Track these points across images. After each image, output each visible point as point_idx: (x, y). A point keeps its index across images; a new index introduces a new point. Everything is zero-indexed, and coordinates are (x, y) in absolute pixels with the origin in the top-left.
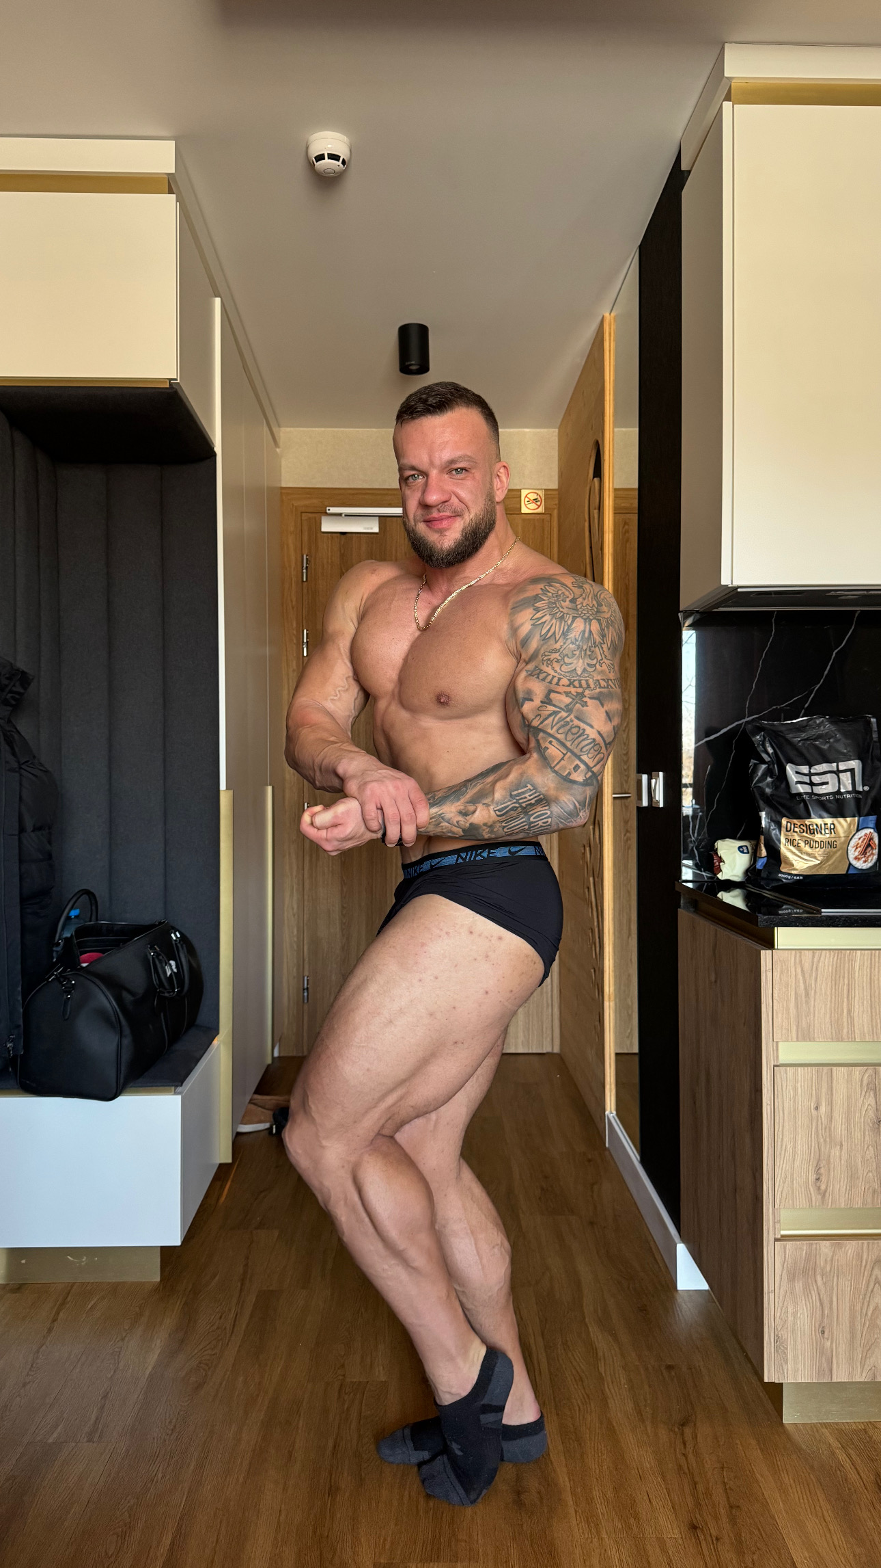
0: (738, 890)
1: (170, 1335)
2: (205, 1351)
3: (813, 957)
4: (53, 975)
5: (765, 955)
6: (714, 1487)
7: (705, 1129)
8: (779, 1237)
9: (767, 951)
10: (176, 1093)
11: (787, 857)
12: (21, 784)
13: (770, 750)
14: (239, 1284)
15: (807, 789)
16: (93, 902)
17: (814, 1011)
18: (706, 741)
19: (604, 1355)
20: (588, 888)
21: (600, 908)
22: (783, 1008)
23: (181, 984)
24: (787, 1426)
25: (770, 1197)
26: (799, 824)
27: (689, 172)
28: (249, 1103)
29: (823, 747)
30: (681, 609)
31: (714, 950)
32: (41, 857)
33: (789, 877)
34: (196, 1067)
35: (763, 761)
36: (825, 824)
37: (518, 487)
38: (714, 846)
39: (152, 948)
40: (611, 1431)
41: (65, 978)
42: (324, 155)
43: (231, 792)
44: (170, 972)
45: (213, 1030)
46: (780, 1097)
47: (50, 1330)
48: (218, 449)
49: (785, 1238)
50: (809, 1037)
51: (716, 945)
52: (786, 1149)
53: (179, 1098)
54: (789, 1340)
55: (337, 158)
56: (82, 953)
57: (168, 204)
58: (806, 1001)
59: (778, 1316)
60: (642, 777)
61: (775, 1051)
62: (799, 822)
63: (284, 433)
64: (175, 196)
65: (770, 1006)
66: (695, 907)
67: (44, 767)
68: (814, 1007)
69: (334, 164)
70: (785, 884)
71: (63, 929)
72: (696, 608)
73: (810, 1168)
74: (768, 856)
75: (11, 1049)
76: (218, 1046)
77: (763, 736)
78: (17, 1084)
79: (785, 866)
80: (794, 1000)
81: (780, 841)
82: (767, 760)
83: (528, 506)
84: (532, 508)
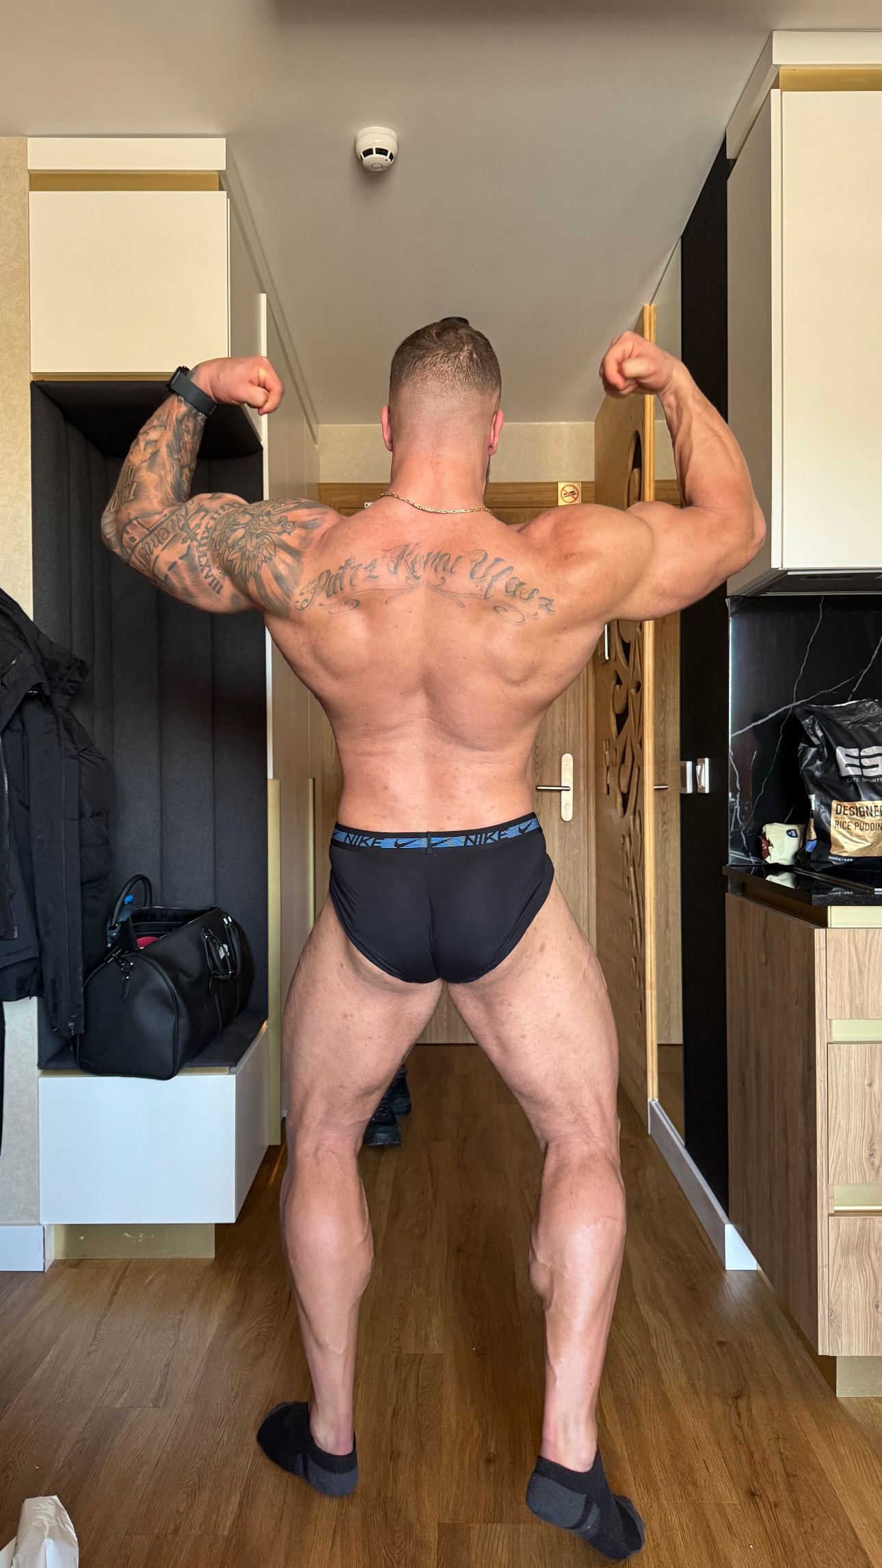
0: (787, 873)
1: (227, 1309)
2: (263, 1323)
3: (867, 935)
4: (111, 956)
5: (819, 933)
6: (770, 1457)
8: (833, 1212)
9: (821, 930)
10: (230, 1073)
11: (837, 840)
12: (80, 772)
13: (820, 734)
15: (857, 771)
16: (148, 887)
17: (868, 989)
18: (754, 726)
19: (655, 1331)
20: (628, 878)
21: (640, 897)
22: (837, 985)
23: (234, 967)
24: (840, 1400)
25: (824, 1173)
26: (849, 807)
27: (735, 161)
29: (872, 730)
30: (728, 595)
31: (764, 933)
32: (100, 842)
33: (840, 860)
34: (248, 1050)
35: (812, 745)
36: (876, 806)
37: (555, 480)
38: (762, 830)
39: (206, 931)
40: (664, 1402)
41: (124, 960)
42: (371, 149)
43: (277, 782)
44: (223, 955)
45: (261, 1014)
46: (834, 1074)
47: (110, 1303)
48: (264, 442)
49: (838, 1213)
50: (863, 1015)
51: (766, 926)
52: (839, 1125)
53: (233, 1077)
54: (843, 1314)
55: (385, 153)
56: (139, 937)
57: (218, 201)
58: (860, 979)
59: (832, 1289)
60: (686, 764)
61: (829, 1028)
62: (850, 805)
63: (322, 429)
64: (225, 192)
65: (823, 984)
66: (743, 889)
67: (102, 755)
68: (868, 985)
69: (381, 158)
70: (836, 867)
71: (119, 914)
72: (743, 593)
73: (864, 1143)
74: (818, 839)
75: (72, 1028)
76: (267, 1030)
77: (813, 719)
78: (76, 1063)
79: (836, 848)
80: (847, 978)
81: (830, 824)
82: (816, 744)
83: (565, 499)
84: (569, 501)
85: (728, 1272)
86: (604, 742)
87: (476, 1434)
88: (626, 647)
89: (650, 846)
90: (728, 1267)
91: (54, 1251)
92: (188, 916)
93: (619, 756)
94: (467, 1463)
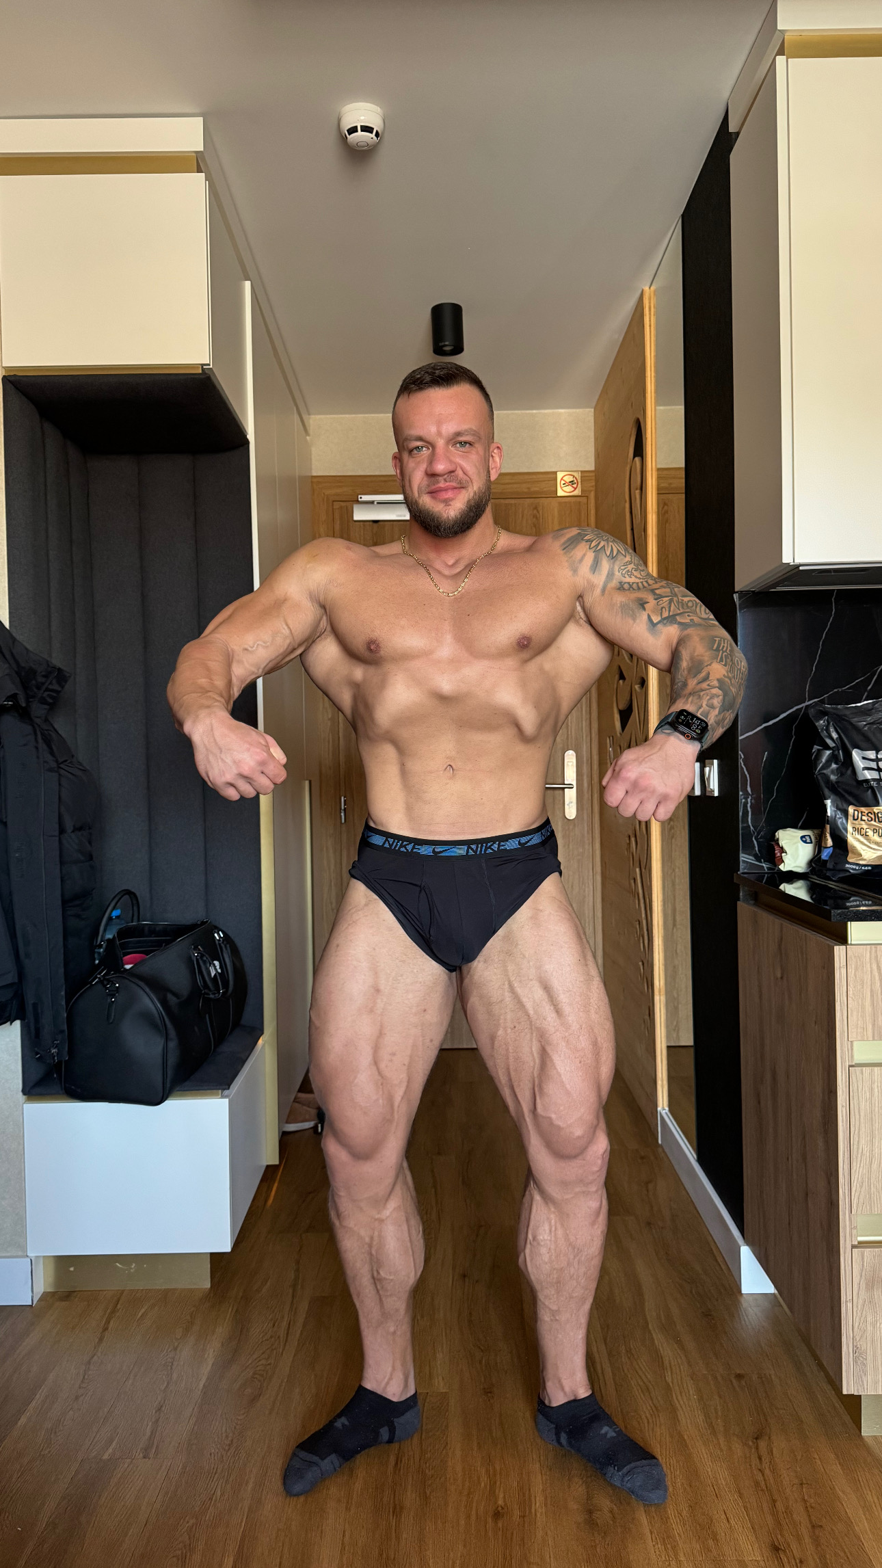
0: (801, 881)
1: (222, 1345)
2: (260, 1361)
4: (96, 978)
5: (839, 950)
6: (794, 1506)
7: (771, 1130)
8: (856, 1243)
9: (841, 947)
10: (223, 1097)
11: (854, 847)
12: (60, 785)
13: (835, 735)
14: (291, 1291)
15: (874, 775)
16: (135, 902)
18: (765, 727)
19: (670, 1364)
20: (635, 880)
21: (648, 900)
22: (858, 1005)
23: (226, 985)
24: (866, 1439)
25: (847, 1202)
26: (867, 812)
27: (738, 134)
28: (294, 1101)
30: (736, 590)
31: (780, 946)
32: (82, 858)
33: (857, 868)
34: (243, 1069)
35: (827, 747)
37: (554, 470)
38: (775, 836)
39: (196, 948)
40: (682, 1445)
41: (109, 981)
42: (356, 127)
44: (214, 973)
45: (257, 1031)
46: (856, 1098)
47: (101, 1340)
48: (251, 436)
49: (862, 1245)
51: (782, 939)
52: (862, 1152)
53: (226, 1100)
54: (868, 1351)
55: (370, 130)
56: (125, 955)
57: (196, 183)
59: (856, 1325)
61: (850, 1050)
62: (867, 810)
63: (314, 420)
64: (204, 174)
65: (844, 1004)
66: (755, 898)
67: (83, 766)
69: (368, 136)
70: (853, 875)
71: (105, 930)
72: (751, 588)
74: (834, 846)
75: (55, 1054)
76: (263, 1046)
77: (828, 721)
78: (62, 1089)
79: (853, 856)
80: (869, 997)
81: (846, 830)
82: (831, 746)
83: (564, 488)
84: (568, 490)
85: (745, 1297)
86: (608, 739)
87: (483, 1485)
89: (656, 846)
90: (744, 1291)
91: (42, 1285)
92: (177, 931)
94: (473, 1517)
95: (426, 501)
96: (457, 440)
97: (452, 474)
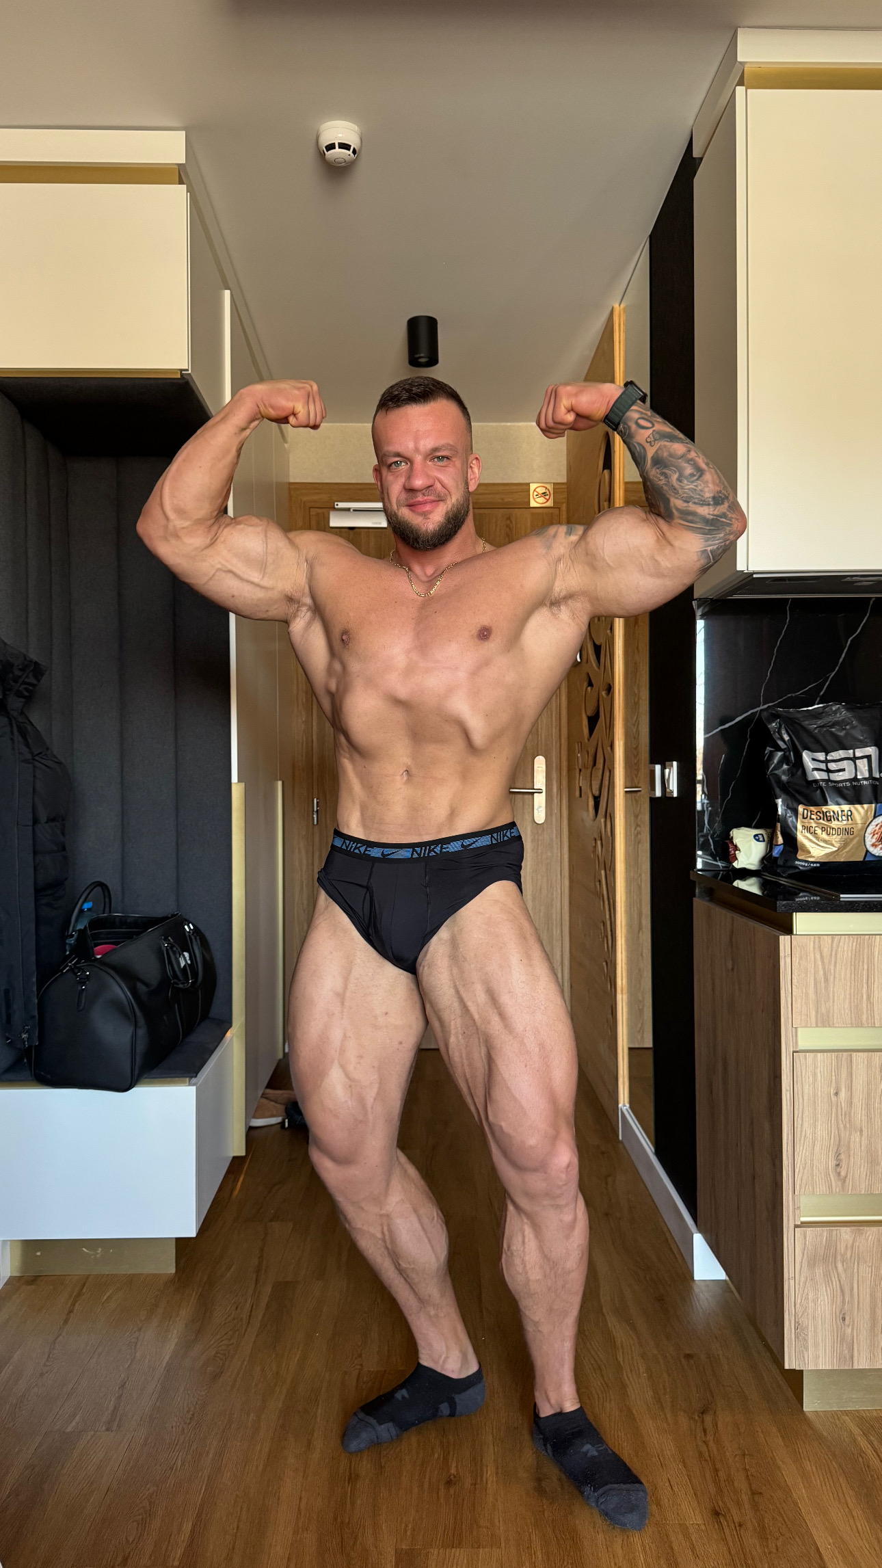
0: (754, 878)
1: (186, 1325)
2: (222, 1341)
3: (832, 942)
4: (67, 966)
5: (784, 940)
6: (736, 1474)
7: (722, 1117)
8: (799, 1223)
9: (786, 937)
10: (190, 1085)
11: (803, 845)
12: (34, 776)
13: (786, 738)
14: (254, 1276)
15: (824, 776)
16: (106, 892)
17: (834, 996)
18: (721, 730)
19: (622, 1344)
20: (600, 882)
21: (611, 901)
22: (803, 993)
23: (195, 975)
24: (807, 1414)
25: (790, 1183)
26: (816, 811)
27: (701, 159)
28: (262, 1097)
29: (839, 734)
30: (695, 597)
31: (731, 937)
32: (55, 848)
33: (806, 865)
34: (210, 1059)
35: (779, 749)
36: (842, 811)
37: (527, 482)
38: (729, 835)
39: (166, 939)
40: (630, 1419)
41: (80, 969)
42: (334, 144)
43: (242, 786)
44: (184, 963)
45: (225, 1023)
46: (799, 1083)
47: (66, 1321)
49: (805, 1225)
50: (829, 1023)
51: (732, 932)
52: (805, 1135)
53: (194, 1088)
54: (810, 1327)
55: (347, 147)
56: (96, 945)
57: (178, 195)
58: (825, 987)
59: (799, 1302)
60: (655, 767)
61: (793, 1036)
62: (816, 809)
64: (185, 186)
65: (789, 992)
66: (710, 894)
67: (57, 759)
68: (833, 992)
69: (345, 153)
70: (802, 871)
71: (76, 921)
72: (710, 596)
73: (830, 1154)
74: (785, 844)
75: (26, 1039)
76: (232, 1039)
77: (779, 723)
78: (31, 1075)
79: (802, 853)
80: (813, 985)
81: (796, 829)
82: (783, 747)
83: (537, 500)
84: (541, 502)
85: (697, 1282)
86: (576, 744)
87: (436, 1455)
88: (597, 649)
89: (620, 849)
90: (697, 1277)
91: (10, 1267)
92: (148, 924)
93: (591, 759)
94: (426, 1486)
95: (405, 513)
96: (435, 456)
97: (431, 488)
